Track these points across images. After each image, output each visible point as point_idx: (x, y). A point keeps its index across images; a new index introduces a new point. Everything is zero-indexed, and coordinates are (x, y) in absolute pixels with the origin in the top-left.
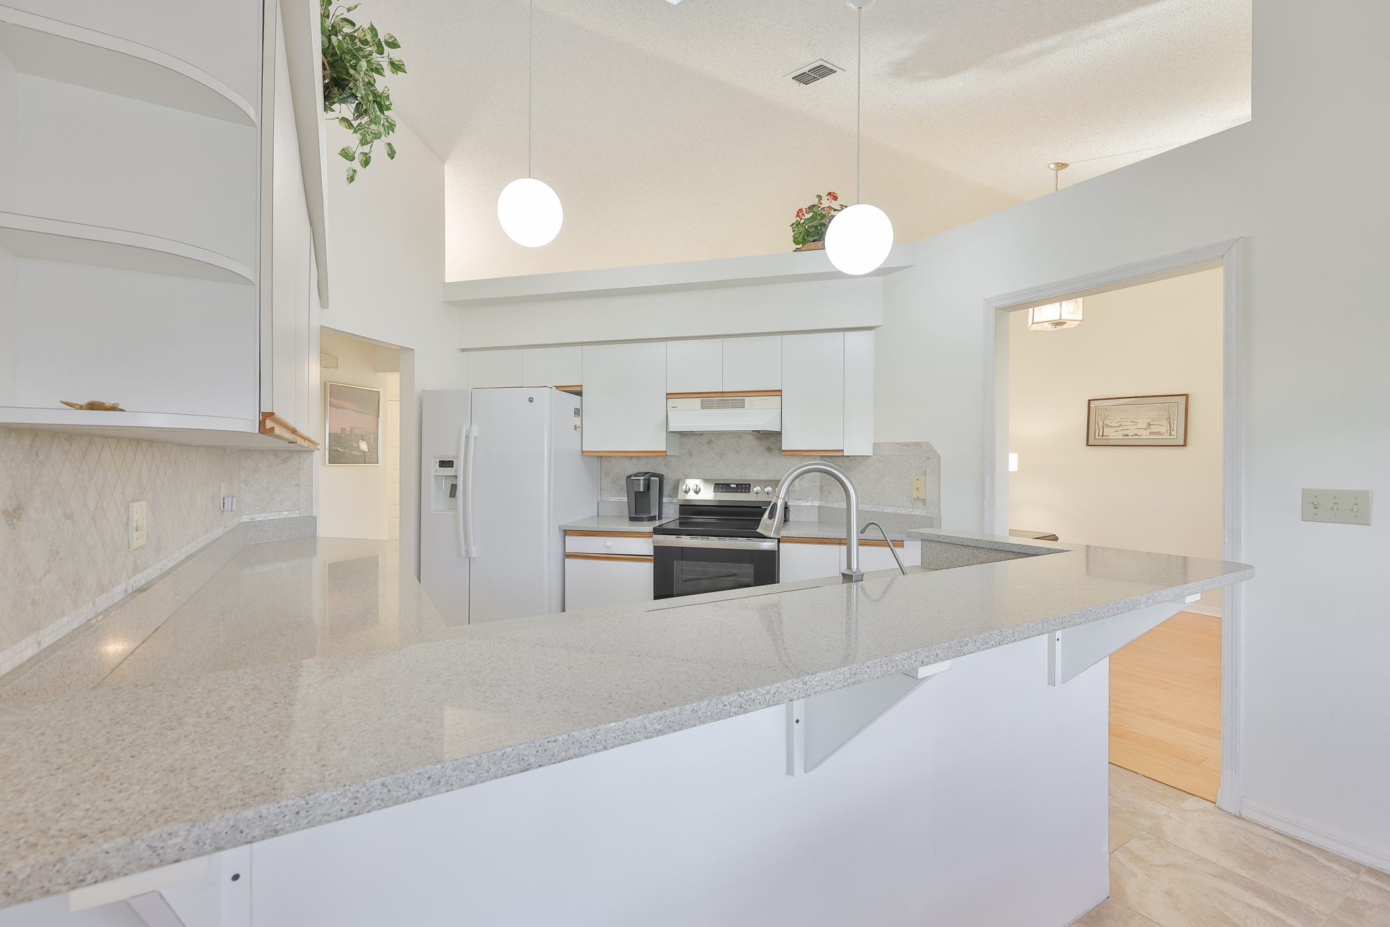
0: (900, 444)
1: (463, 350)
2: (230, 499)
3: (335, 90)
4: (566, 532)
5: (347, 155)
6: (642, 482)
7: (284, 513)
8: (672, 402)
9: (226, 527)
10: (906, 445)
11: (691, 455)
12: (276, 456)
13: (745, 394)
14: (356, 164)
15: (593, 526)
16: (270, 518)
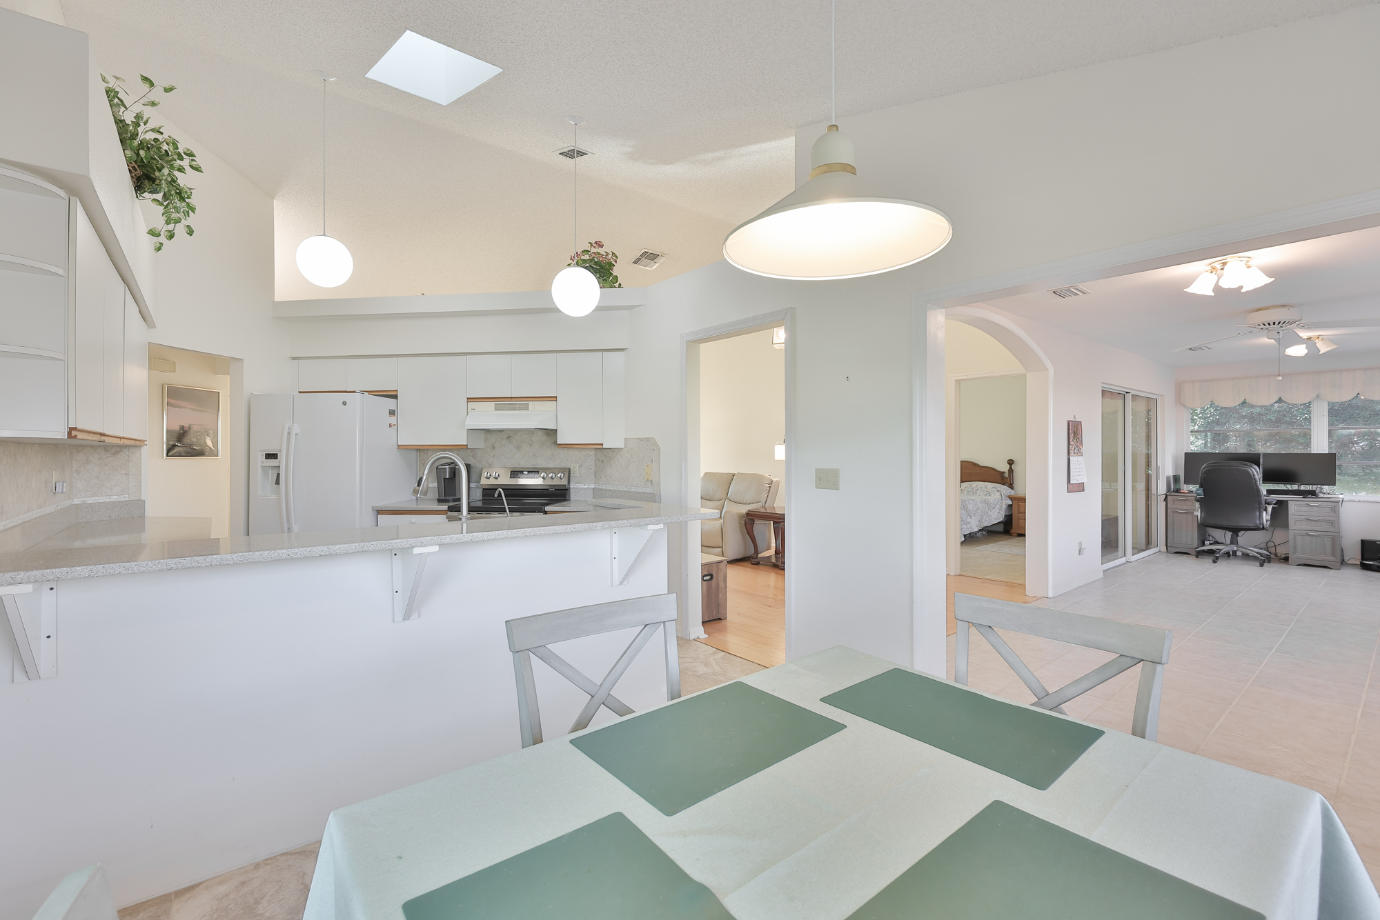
0: (639, 439)
1: (294, 358)
2: (61, 483)
3: (146, 182)
4: (380, 512)
5: (153, 233)
6: (448, 470)
7: (114, 497)
8: (472, 405)
9: (57, 506)
10: (642, 440)
11: (494, 448)
12: (106, 450)
13: (529, 399)
14: (162, 239)
15: (413, 506)
16: (100, 501)
